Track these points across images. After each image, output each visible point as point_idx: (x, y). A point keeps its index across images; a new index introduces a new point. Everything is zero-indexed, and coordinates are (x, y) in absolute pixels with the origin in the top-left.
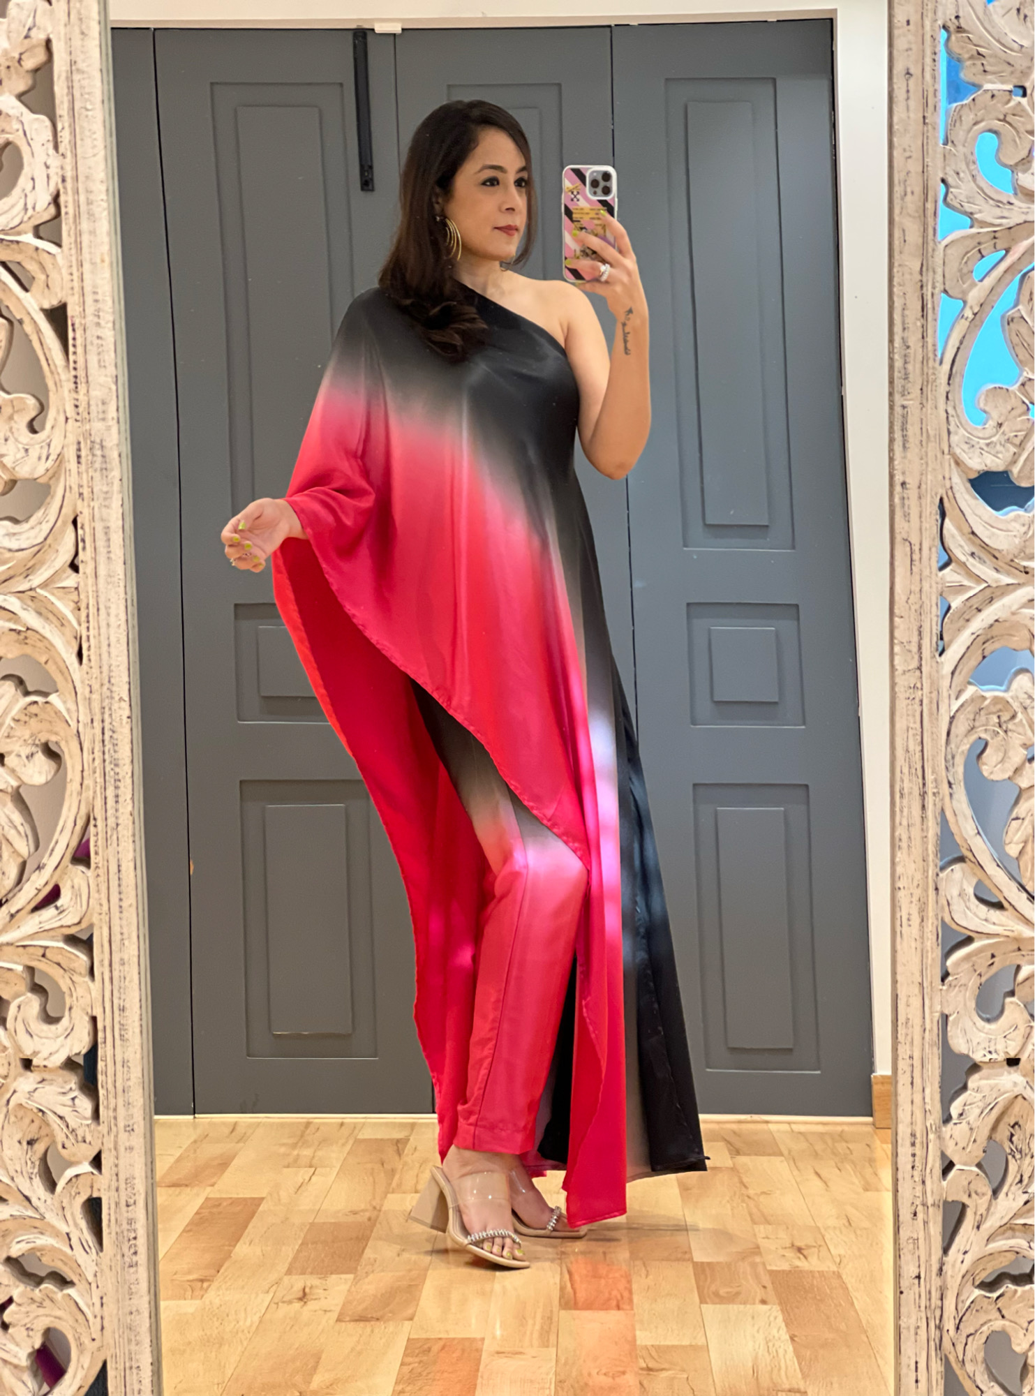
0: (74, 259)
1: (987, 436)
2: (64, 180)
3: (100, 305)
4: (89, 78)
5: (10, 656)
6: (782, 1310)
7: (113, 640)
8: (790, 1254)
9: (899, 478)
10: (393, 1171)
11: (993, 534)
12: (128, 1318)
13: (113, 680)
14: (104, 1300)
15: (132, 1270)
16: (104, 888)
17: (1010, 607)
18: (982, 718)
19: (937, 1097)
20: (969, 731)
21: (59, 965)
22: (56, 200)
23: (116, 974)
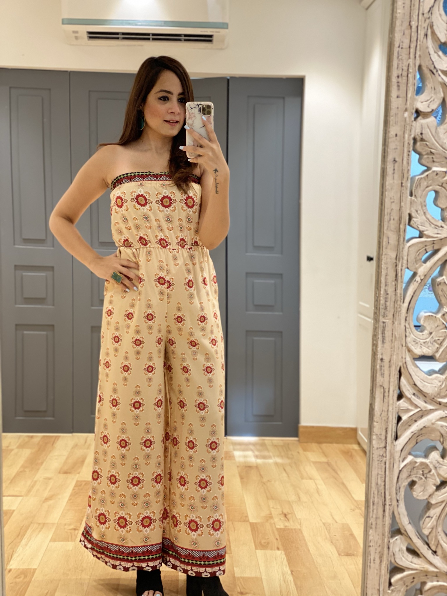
1: (424, 338)
9: (379, 356)
11: (425, 385)
17: (431, 420)
18: (415, 471)
20: (408, 477)
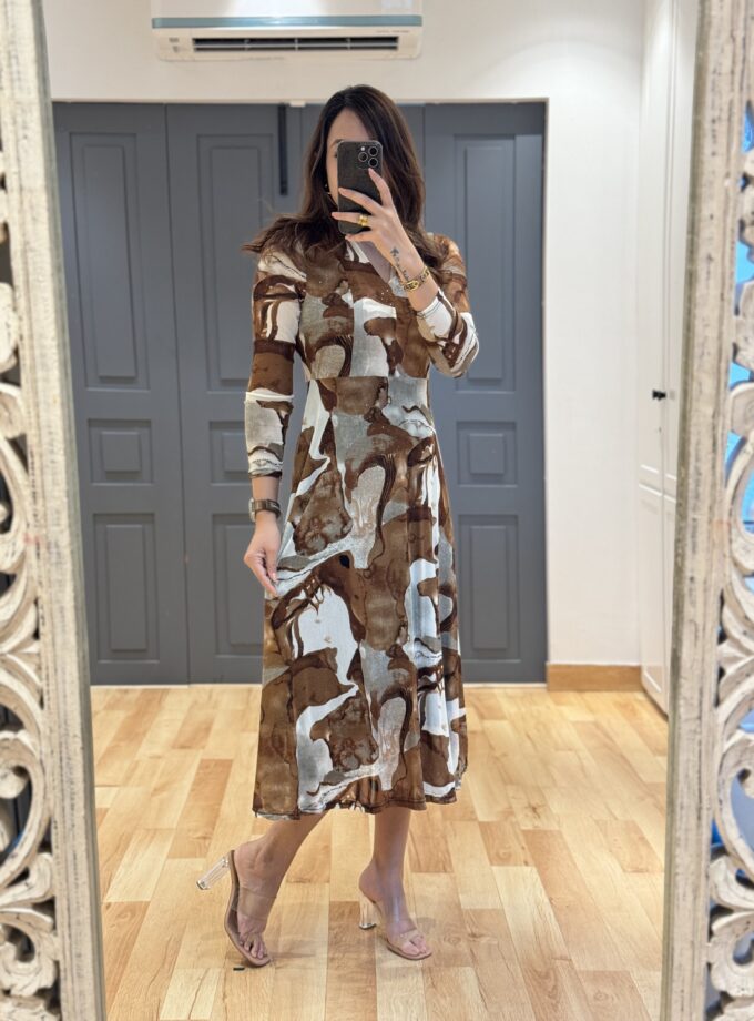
0: (31, 401)
2: (21, 338)
3: (54, 436)
4: (40, 255)
7: (68, 692)
9: (688, 574)
13: (68, 723)
16: (63, 871)
18: (748, 755)
20: (737, 764)
21: (29, 924)
22: (16, 352)
23: (73, 931)
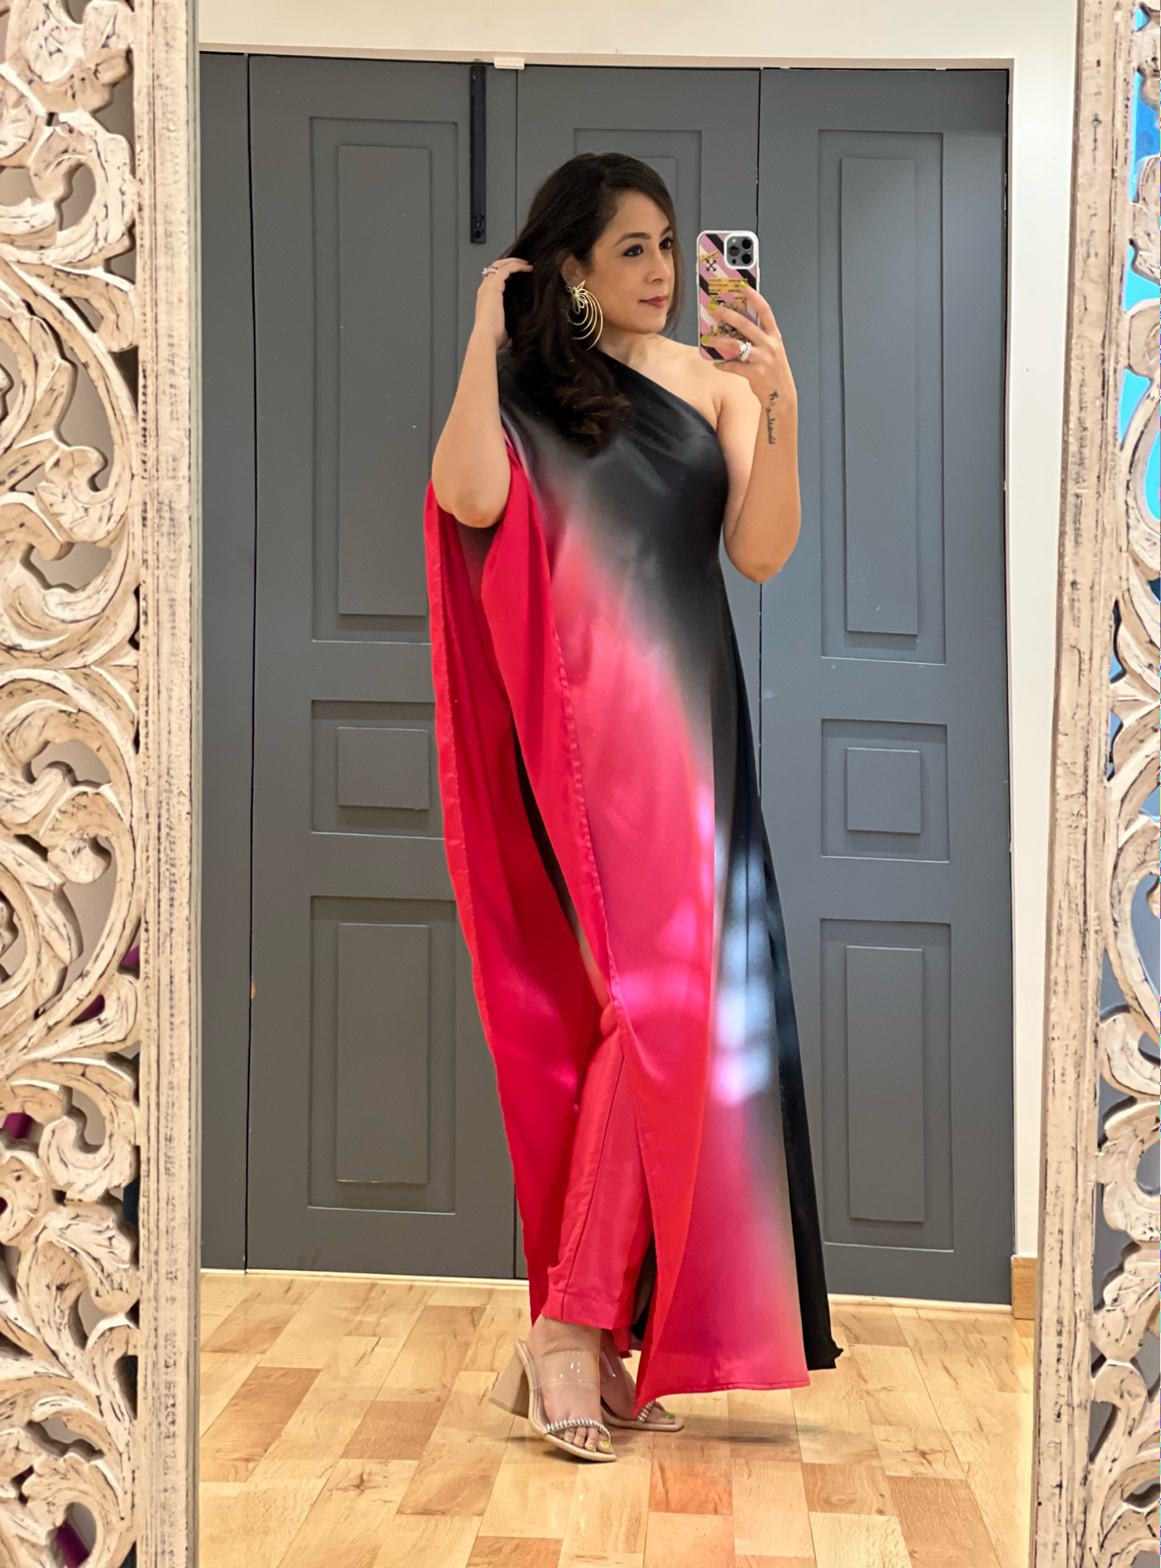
0: (148, 297)
2: (140, 209)
3: (176, 350)
4: (172, 95)
5: (58, 740)
6: (901, 1523)
7: (174, 726)
8: (913, 1458)
9: (1069, 577)
10: (467, 1345)
12: (163, 1496)
13: (172, 773)
14: (136, 1475)
15: (168, 1441)
16: (154, 1004)
18: (1155, 852)
19: (1089, 1278)
20: (1139, 865)
21: (100, 1085)
22: (131, 230)
23: (163, 1099)
